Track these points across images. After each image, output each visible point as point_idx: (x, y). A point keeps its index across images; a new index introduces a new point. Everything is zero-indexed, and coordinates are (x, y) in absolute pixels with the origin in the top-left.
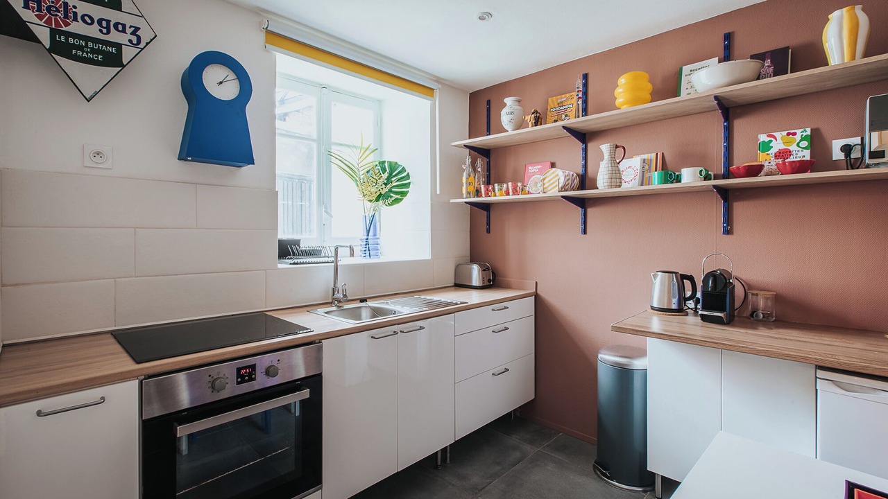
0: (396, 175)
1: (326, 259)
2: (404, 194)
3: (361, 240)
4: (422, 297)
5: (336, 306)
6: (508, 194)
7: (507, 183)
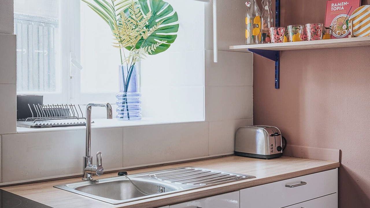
0: (161, 16)
1: (76, 121)
2: (171, 39)
3: (117, 96)
4: (196, 169)
5: (89, 180)
6: (305, 38)
7: (304, 25)
